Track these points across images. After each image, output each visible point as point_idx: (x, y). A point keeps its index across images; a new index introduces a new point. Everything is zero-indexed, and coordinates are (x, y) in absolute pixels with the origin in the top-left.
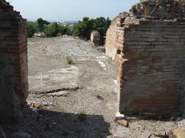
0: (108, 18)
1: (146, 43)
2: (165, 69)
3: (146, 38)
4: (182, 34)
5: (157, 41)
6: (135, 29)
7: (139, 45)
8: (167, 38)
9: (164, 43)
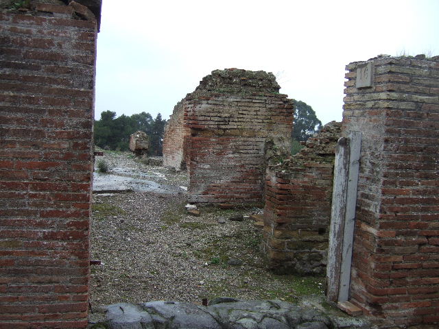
0: (159, 114)
1: (219, 119)
2: (242, 149)
3: (219, 112)
4: (259, 111)
5: (230, 117)
6: (206, 102)
7: (211, 120)
8: (242, 114)
9: (240, 120)
